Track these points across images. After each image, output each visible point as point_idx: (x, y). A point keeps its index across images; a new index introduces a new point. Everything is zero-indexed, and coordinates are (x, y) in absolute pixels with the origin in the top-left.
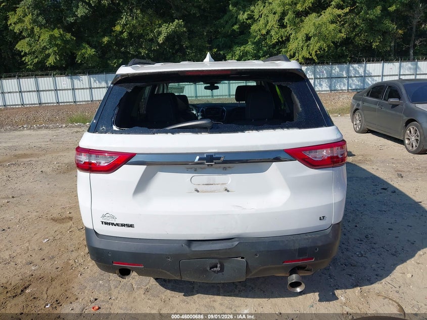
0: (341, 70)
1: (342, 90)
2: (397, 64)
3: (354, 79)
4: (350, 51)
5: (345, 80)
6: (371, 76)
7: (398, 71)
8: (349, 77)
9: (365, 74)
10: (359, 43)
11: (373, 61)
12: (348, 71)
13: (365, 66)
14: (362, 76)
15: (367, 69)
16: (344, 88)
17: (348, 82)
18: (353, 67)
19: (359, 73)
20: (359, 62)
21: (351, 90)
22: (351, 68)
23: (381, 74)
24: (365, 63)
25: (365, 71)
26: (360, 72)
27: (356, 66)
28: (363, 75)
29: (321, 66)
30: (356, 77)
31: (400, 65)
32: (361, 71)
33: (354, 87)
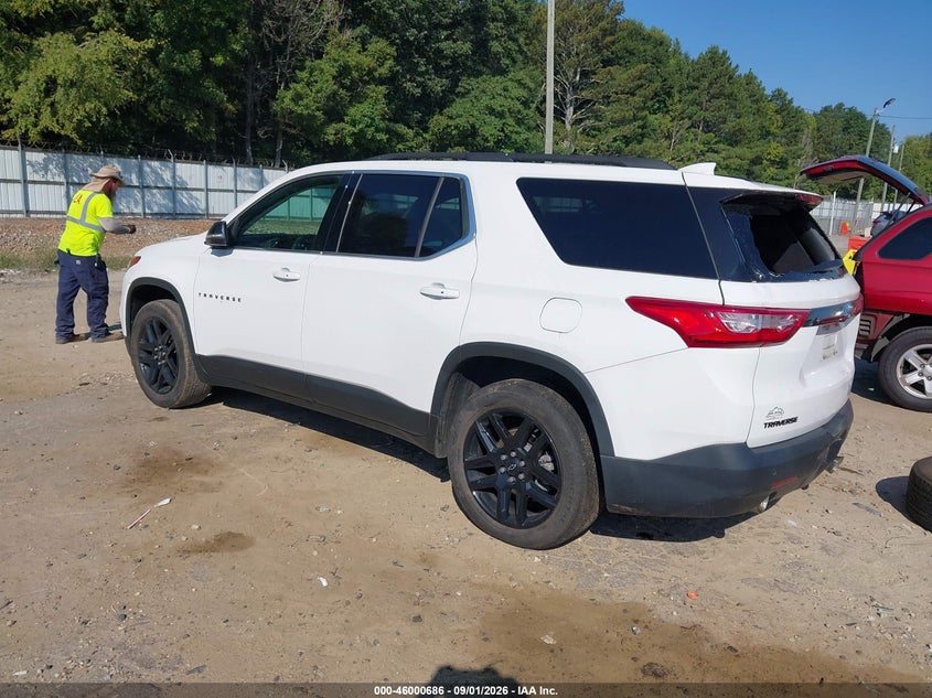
0: (126, 169)
1: (133, 214)
2: (229, 170)
3: (155, 191)
4: (133, 131)
5: (136, 191)
6: (186, 189)
7: (233, 183)
8: (144, 187)
9: (174, 183)
10: (155, 119)
11: (187, 158)
12: (141, 174)
13: (174, 167)
14: (169, 188)
15: (178, 173)
16: (135, 211)
17: (143, 198)
18: (150, 167)
19: (163, 179)
20: (161, 157)
21: (151, 214)
22: (147, 169)
23: (203, 187)
24: (172, 160)
25: (174, 177)
26: (165, 177)
27: (156, 164)
28: (171, 184)
29: (81, 157)
30: (158, 188)
31: (235, 171)
32: (167, 176)
33: (156, 209)
